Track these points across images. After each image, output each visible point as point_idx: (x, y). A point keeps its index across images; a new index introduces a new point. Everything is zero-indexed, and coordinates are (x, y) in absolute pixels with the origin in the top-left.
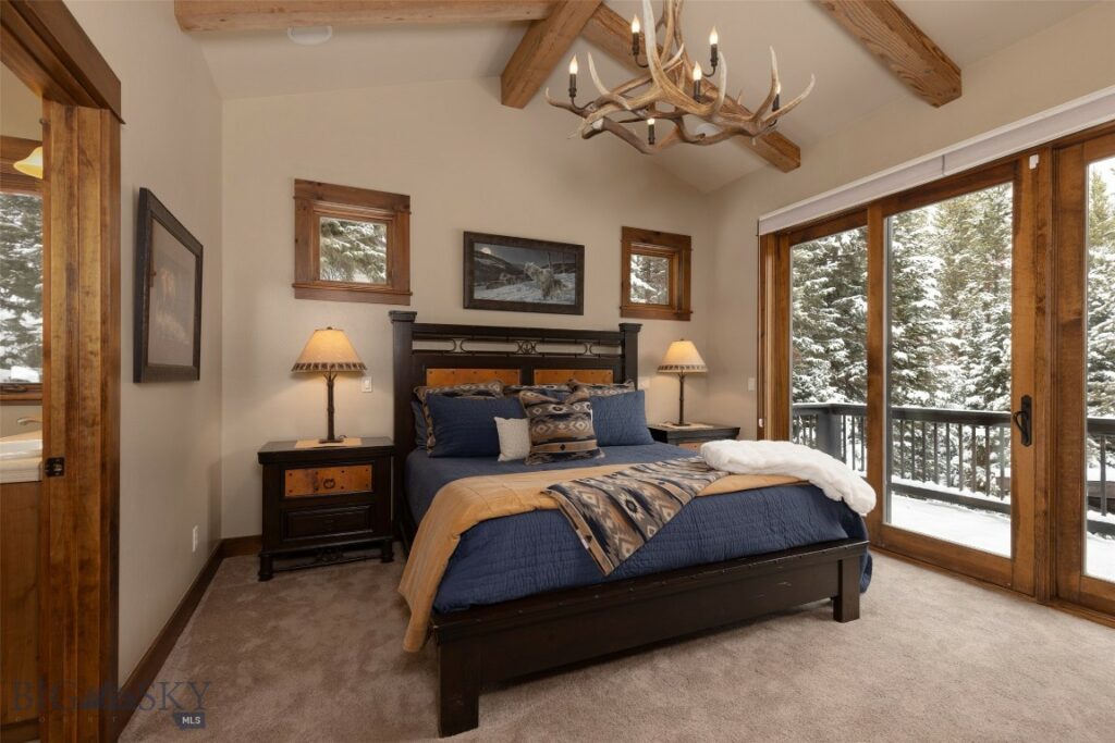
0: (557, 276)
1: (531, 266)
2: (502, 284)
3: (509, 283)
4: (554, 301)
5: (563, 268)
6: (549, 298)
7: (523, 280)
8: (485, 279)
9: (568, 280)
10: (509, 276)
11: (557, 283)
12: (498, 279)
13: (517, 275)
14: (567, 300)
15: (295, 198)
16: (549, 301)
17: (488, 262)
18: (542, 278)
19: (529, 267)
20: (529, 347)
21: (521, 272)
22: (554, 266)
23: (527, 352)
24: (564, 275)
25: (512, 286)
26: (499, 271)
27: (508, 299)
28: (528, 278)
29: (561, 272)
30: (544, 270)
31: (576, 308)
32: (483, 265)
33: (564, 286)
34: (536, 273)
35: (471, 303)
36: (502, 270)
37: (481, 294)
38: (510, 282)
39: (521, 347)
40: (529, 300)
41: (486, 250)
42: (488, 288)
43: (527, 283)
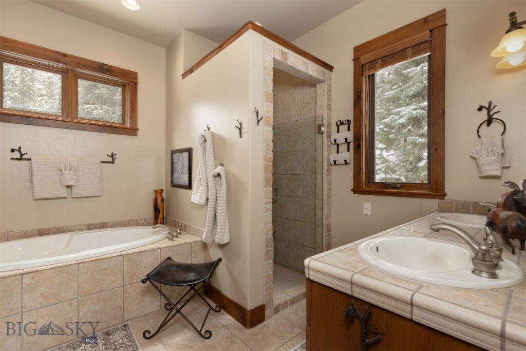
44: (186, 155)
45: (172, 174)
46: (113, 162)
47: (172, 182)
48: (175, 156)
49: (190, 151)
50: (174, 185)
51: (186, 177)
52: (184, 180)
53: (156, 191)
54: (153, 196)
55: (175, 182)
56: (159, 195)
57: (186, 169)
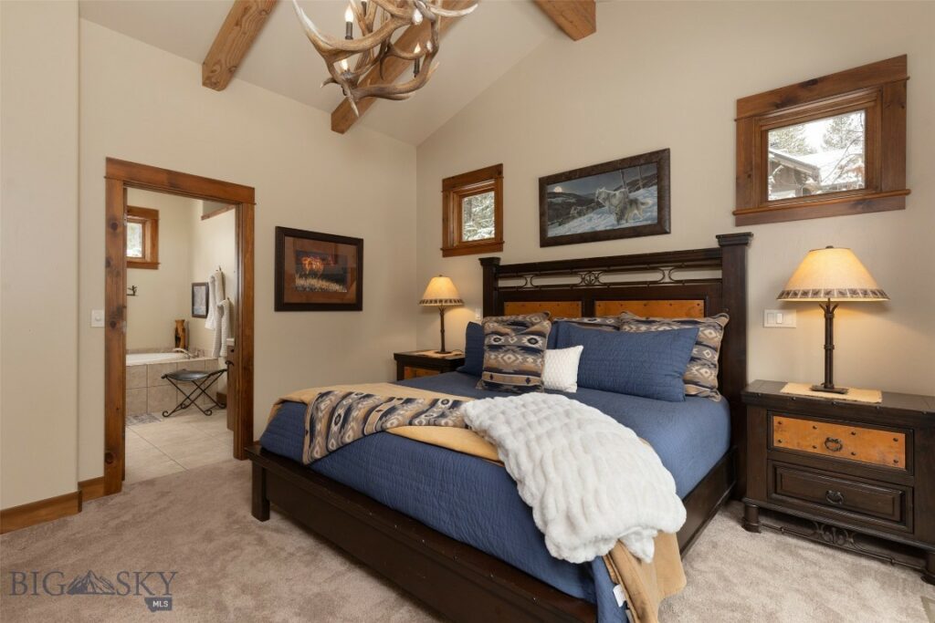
0: (633, 195)
1: (601, 192)
2: (574, 218)
3: (580, 216)
4: (631, 224)
5: (641, 184)
6: (624, 222)
7: (593, 209)
8: (558, 217)
9: (648, 196)
10: (579, 208)
11: (634, 202)
12: (569, 213)
13: (588, 204)
14: (646, 220)
15: (443, 192)
16: (624, 225)
17: (559, 200)
18: (615, 201)
19: (600, 194)
20: (593, 278)
21: (592, 201)
22: (628, 184)
23: (590, 284)
24: (642, 191)
25: (582, 218)
26: (570, 205)
27: (579, 232)
28: (600, 205)
29: (638, 189)
30: (617, 193)
31: (660, 226)
32: (556, 204)
33: (643, 204)
34: (608, 197)
35: (546, 242)
36: (574, 204)
37: (555, 231)
38: (580, 214)
39: (583, 279)
40: (601, 228)
41: (558, 189)
42: (560, 225)
43: (599, 210)
44: (204, 288)
45: (193, 305)
46: (134, 295)
47: (193, 312)
48: (196, 288)
49: (206, 285)
50: (194, 316)
51: (204, 308)
52: (202, 310)
53: (177, 322)
54: (174, 326)
55: (195, 313)
56: (179, 324)
57: (204, 301)
